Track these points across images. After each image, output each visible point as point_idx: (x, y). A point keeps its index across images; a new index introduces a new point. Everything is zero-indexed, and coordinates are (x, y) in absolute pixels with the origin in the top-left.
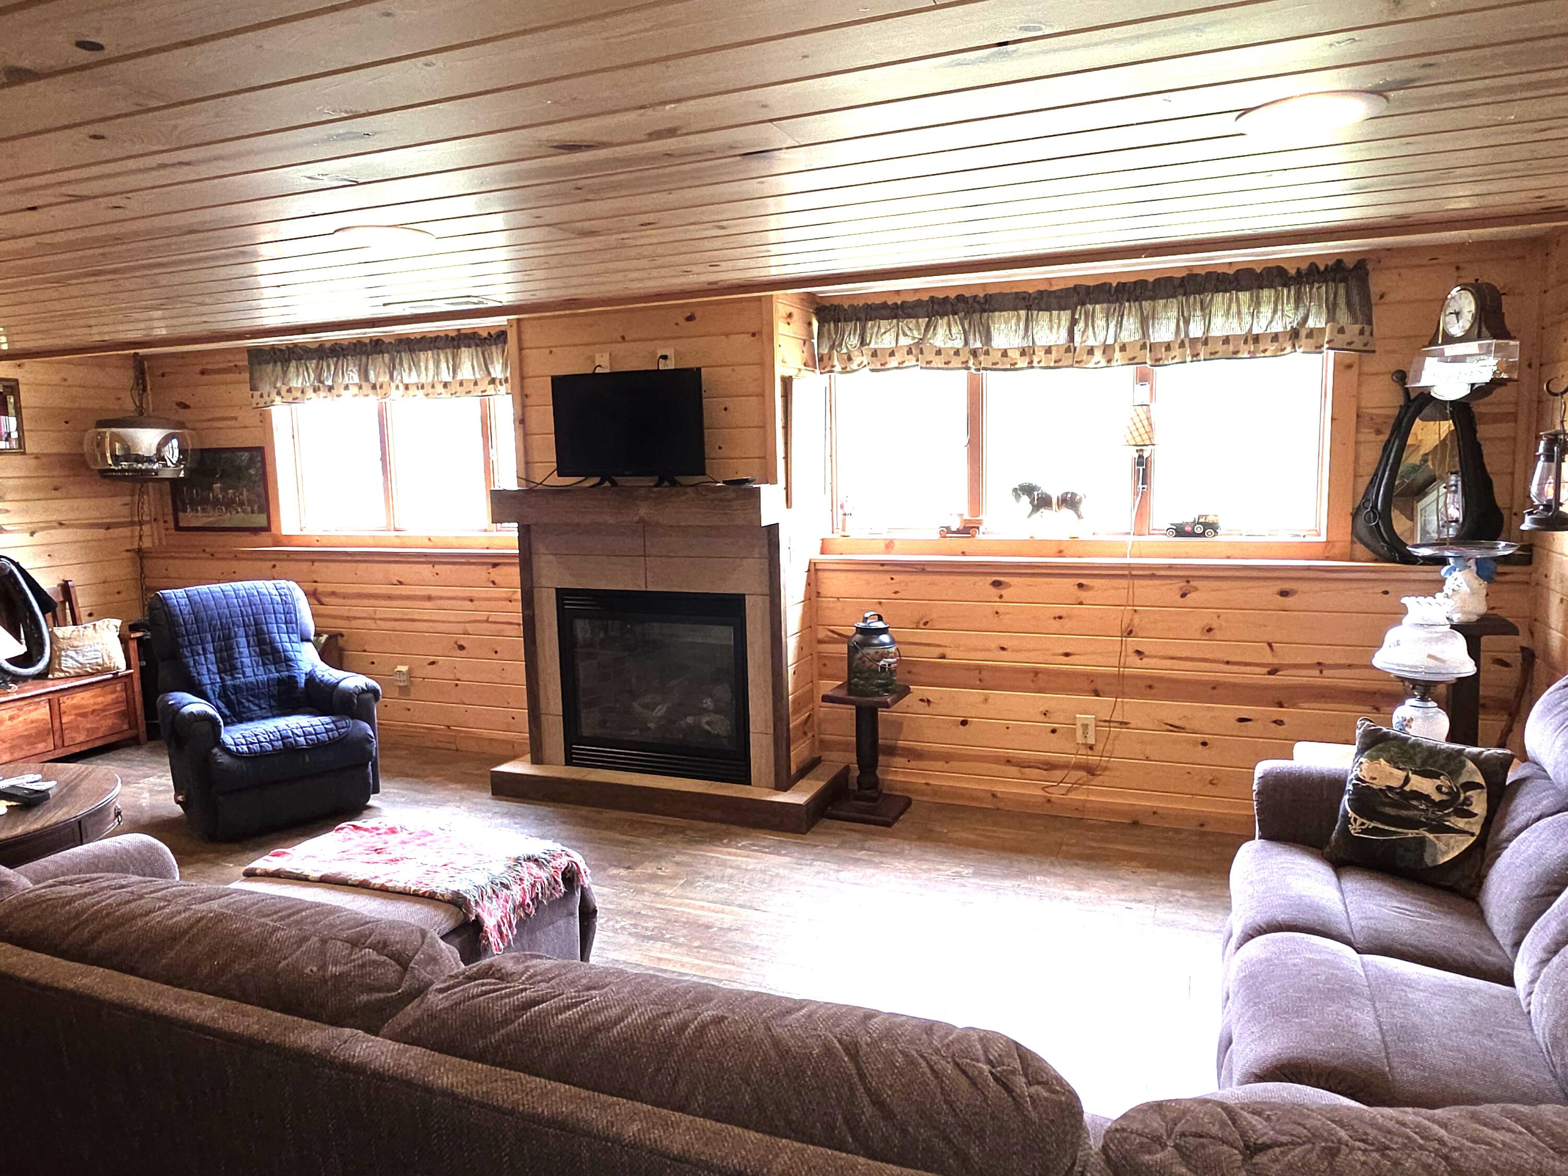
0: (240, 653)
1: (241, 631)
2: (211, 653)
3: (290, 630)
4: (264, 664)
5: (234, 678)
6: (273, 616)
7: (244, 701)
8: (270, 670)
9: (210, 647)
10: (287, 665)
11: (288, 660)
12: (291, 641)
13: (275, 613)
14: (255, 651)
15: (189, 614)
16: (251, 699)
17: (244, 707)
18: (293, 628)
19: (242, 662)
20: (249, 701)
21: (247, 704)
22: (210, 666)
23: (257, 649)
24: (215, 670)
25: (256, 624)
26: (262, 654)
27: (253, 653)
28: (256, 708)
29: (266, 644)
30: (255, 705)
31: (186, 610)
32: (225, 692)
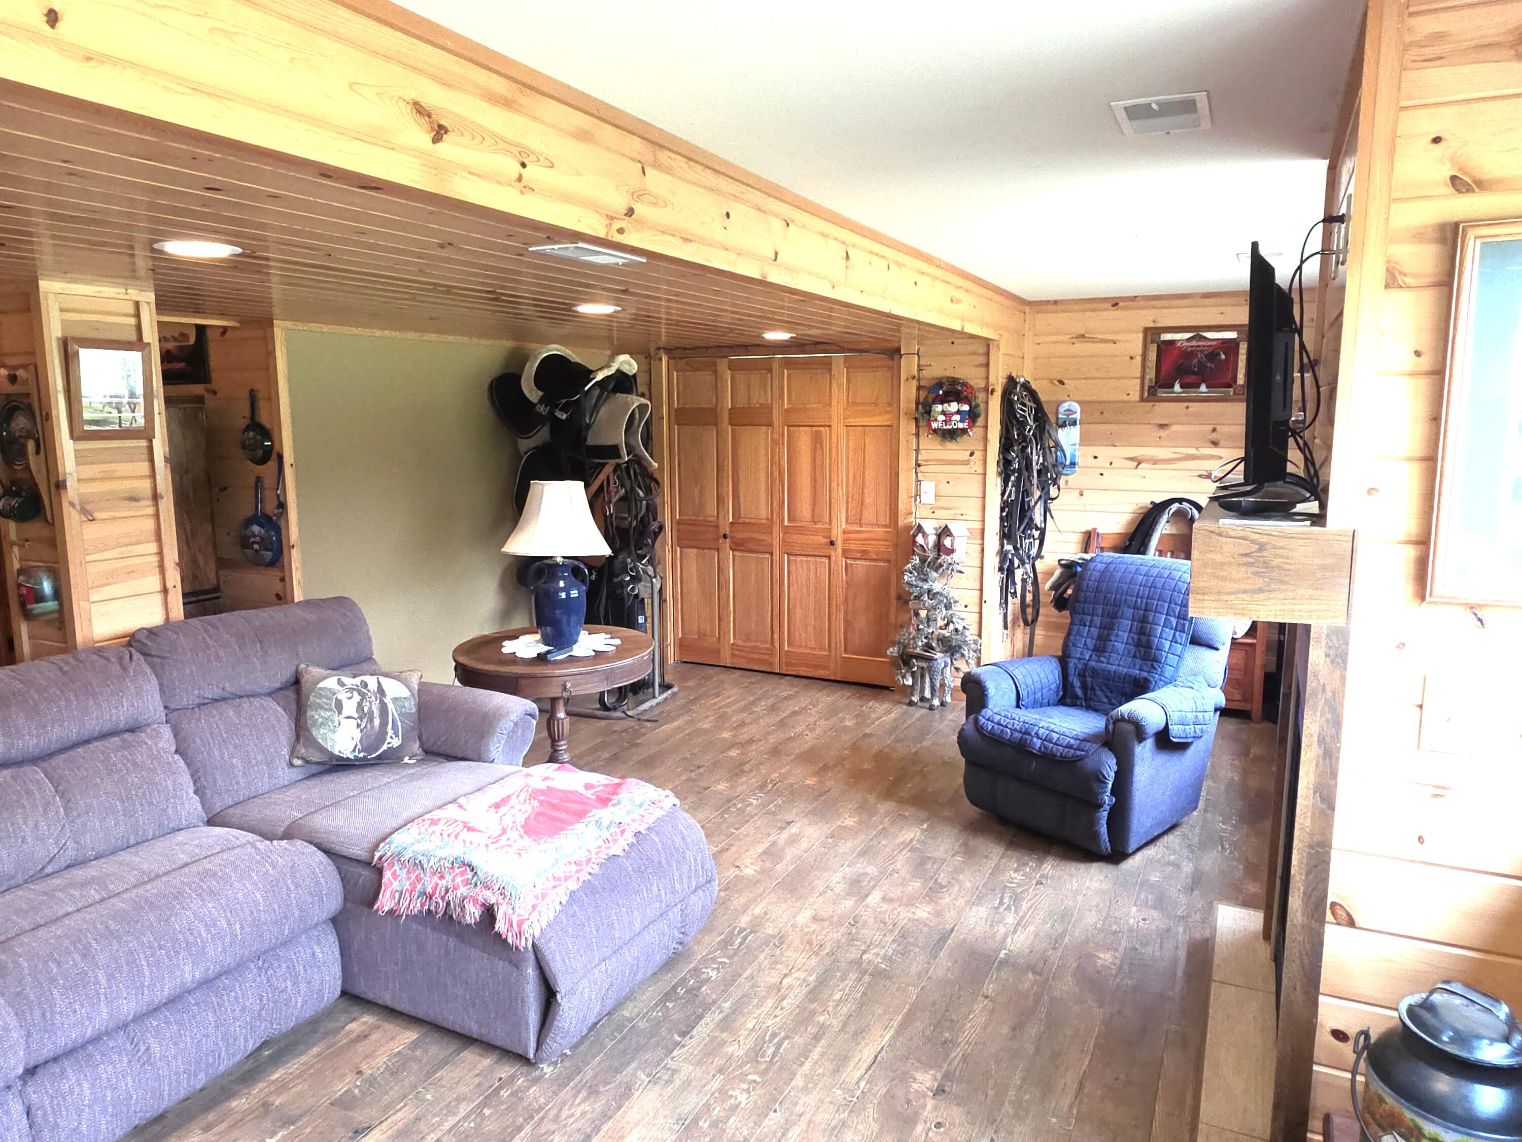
0: (1117, 636)
1: (1129, 612)
2: (1096, 627)
3: (1179, 627)
4: (1134, 656)
5: (1099, 661)
6: (1166, 605)
7: (1097, 688)
8: (1134, 665)
9: (1097, 620)
10: (1153, 666)
11: (1156, 660)
12: (1174, 640)
13: (1170, 602)
14: (1133, 639)
15: (1095, 581)
16: (1104, 688)
17: (1095, 694)
18: (1184, 625)
19: (1114, 645)
20: (1101, 690)
21: (1098, 692)
22: (1089, 640)
23: (1136, 637)
24: (1091, 646)
25: (1146, 610)
26: (1138, 644)
27: (1130, 640)
28: (1105, 700)
29: (1144, 634)
30: (1107, 697)
31: (1097, 575)
32: (1085, 671)
